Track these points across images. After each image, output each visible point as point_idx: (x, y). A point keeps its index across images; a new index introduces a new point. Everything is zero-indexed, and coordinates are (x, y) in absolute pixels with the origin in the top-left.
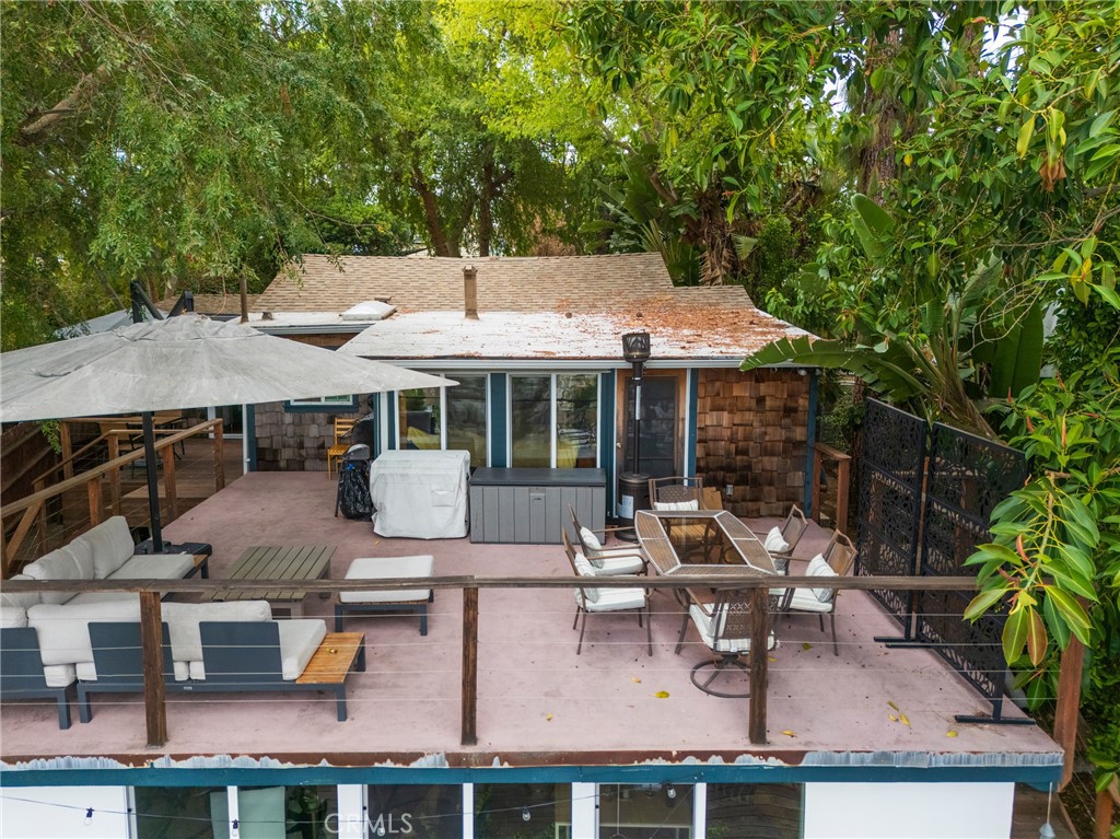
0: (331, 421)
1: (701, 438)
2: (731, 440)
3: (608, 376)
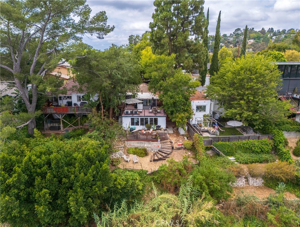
1: (157, 103)
2: (159, 103)
3: (151, 100)
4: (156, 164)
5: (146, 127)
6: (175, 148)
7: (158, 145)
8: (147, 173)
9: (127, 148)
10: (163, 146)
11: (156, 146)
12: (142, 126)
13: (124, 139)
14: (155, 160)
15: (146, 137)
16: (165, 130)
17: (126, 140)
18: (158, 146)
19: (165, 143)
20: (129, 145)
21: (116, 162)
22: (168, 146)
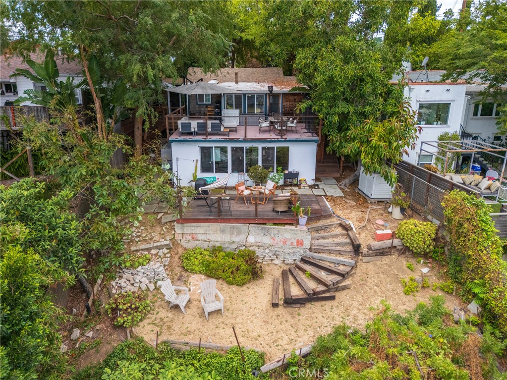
0: (207, 107)
1: (283, 107)
2: (289, 108)
3: (266, 95)
4: (298, 317)
5: (250, 177)
6: (364, 250)
7: (299, 237)
8: (264, 369)
9: (180, 251)
10: (317, 242)
11: (292, 243)
12: (236, 174)
13: (169, 218)
14: (290, 302)
15: (252, 208)
16: (311, 187)
17: (178, 221)
18: (300, 243)
19: (325, 228)
20: (189, 237)
21: (130, 314)
22: (337, 240)
